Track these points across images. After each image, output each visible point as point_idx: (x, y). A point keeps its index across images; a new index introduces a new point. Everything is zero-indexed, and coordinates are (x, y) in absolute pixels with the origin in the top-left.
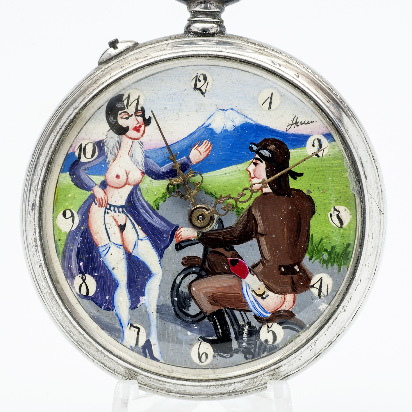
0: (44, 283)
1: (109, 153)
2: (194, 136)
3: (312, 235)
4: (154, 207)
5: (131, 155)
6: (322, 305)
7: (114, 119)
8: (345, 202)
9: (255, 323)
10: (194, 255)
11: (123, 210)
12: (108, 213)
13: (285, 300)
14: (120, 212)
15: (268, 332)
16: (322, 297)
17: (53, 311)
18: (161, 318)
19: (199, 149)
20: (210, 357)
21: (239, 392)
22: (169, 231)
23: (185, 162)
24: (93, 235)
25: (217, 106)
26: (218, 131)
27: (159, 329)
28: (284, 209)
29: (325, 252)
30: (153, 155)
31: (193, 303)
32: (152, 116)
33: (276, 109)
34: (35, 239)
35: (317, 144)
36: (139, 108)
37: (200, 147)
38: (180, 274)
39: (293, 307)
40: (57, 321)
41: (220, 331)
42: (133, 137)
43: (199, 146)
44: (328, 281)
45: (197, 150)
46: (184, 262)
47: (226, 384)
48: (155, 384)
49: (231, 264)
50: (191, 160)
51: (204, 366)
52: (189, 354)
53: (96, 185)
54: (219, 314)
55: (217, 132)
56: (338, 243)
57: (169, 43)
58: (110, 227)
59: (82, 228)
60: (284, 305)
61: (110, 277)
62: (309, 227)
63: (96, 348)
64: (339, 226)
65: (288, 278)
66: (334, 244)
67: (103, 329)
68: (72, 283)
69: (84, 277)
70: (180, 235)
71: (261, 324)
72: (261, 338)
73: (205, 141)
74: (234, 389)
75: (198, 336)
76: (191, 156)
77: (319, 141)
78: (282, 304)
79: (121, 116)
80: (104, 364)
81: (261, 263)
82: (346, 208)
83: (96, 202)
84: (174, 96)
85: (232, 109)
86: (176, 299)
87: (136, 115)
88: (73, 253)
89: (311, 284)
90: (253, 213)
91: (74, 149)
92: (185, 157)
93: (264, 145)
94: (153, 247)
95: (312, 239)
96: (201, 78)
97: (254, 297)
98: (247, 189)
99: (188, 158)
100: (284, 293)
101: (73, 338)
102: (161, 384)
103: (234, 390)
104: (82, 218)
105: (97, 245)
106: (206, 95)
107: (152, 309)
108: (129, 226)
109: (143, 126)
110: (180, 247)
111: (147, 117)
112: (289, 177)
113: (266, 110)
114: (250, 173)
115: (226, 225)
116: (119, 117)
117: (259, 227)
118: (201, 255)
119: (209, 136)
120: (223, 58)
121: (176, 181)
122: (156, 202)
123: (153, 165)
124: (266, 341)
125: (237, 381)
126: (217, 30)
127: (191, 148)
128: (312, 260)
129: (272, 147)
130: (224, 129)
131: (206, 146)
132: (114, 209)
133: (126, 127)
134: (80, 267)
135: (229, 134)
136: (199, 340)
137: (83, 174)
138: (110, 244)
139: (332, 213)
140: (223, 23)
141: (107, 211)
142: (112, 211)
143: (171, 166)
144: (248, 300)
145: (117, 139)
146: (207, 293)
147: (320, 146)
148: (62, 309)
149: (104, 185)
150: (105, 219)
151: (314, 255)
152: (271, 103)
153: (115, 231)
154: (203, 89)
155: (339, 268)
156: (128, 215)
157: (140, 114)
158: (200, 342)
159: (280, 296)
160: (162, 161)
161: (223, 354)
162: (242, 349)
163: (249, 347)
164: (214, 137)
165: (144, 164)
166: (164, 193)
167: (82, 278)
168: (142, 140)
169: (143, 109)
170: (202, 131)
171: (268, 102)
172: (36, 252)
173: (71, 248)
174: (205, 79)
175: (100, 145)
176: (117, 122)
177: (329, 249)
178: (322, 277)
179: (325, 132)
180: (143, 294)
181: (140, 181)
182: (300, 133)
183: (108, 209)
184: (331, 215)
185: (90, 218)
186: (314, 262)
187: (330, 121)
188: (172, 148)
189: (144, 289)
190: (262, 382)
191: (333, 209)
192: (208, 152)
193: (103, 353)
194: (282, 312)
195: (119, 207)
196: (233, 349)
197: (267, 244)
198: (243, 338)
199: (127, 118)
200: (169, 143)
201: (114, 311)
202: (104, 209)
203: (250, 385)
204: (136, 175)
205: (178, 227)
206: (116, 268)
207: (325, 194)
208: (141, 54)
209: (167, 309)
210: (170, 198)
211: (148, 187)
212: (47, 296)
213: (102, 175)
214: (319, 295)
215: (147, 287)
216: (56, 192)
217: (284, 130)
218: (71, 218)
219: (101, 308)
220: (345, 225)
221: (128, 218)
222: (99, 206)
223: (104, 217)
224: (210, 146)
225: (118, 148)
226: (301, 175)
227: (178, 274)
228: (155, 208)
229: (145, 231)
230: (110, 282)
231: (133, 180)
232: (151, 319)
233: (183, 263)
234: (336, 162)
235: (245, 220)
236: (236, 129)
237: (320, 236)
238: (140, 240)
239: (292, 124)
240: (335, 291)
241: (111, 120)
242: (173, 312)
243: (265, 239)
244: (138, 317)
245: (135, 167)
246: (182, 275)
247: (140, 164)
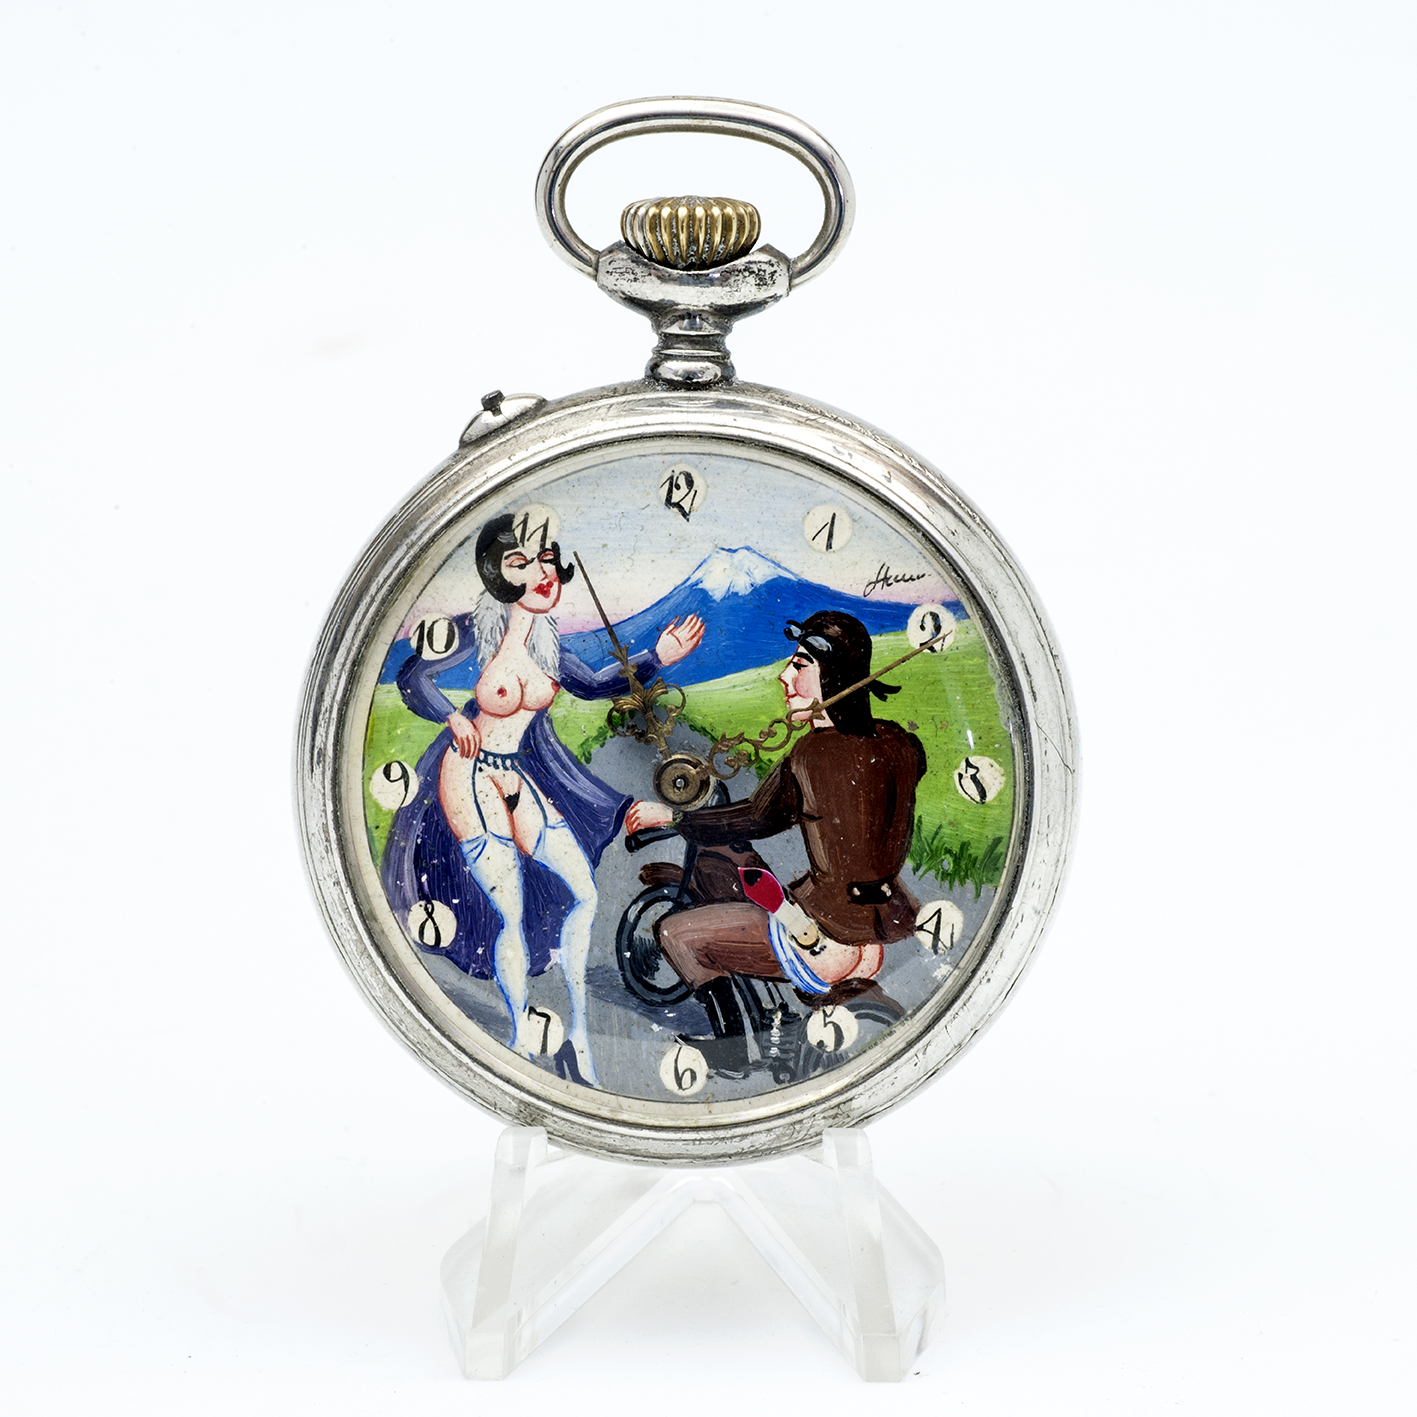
0: (344, 920)
1: (483, 640)
2: (667, 606)
3: (920, 821)
4: (579, 757)
5: (531, 645)
6: (940, 967)
7: (493, 566)
8: (991, 747)
9: (796, 1006)
10: (667, 860)
11: (512, 763)
12: (481, 770)
13: (860, 956)
14: (506, 769)
15: (825, 1025)
16: (940, 951)
17: (363, 977)
18: (595, 994)
19: (676, 633)
20: (701, 1079)
21: (762, 1151)
22: (613, 809)
23: (645, 662)
24: (448, 816)
25: (716, 543)
26: (718, 595)
27: (590, 1018)
28: (860, 763)
29: (948, 856)
30: (580, 645)
31: (663, 963)
32: (575, 563)
33: (842, 549)
34: (325, 826)
35: (929, 624)
36: (548, 545)
37: (679, 630)
38: (635, 902)
39: (878, 972)
40: (371, 999)
41: (723, 1023)
42: (534, 607)
43: (676, 627)
44: (954, 919)
45: (673, 635)
46: (644, 875)
47: (735, 1137)
48: (583, 1136)
49: (745, 881)
50: (660, 656)
51: (688, 1097)
52: (656, 1071)
53: (455, 709)
54: (721, 987)
55: (715, 598)
56: (975, 836)
57: (611, 406)
58: (486, 799)
59: (426, 802)
60: (860, 967)
61: (486, 907)
62: (913, 801)
63: (457, 1059)
64: (978, 799)
65: (866, 911)
66: (966, 837)
67: (470, 1017)
68: (405, 920)
69: (429, 906)
70: (637, 818)
71: (810, 1009)
72: (809, 1039)
73: (689, 617)
74: (753, 1146)
75: (674, 1033)
76: (659, 649)
77: (935, 617)
78: (854, 964)
79: (508, 562)
80: (472, 1092)
81: (809, 879)
82: (992, 761)
83: (457, 746)
84: (623, 521)
85: (748, 548)
86: (628, 954)
87: (542, 561)
88: (406, 855)
89: (918, 923)
90: (793, 771)
91: (407, 633)
92: (646, 651)
93: (814, 626)
94: (578, 841)
95: (919, 828)
96: (682, 481)
97: (794, 950)
98: (779, 722)
99: (653, 652)
100: (859, 942)
101: (406, 1037)
102: (596, 1136)
103: (752, 1149)
104: (426, 779)
105: (457, 839)
106: (691, 517)
107: (577, 976)
108: (526, 797)
109: (556, 584)
110: (635, 842)
111: (565, 565)
112: (871, 693)
113: (820, 551)
114: (787, 685)
115: (734, 798)
116: (504, 563)
117: (805, 802)
118: (680, 861)
119: (698, 605)
120: (727, 439)
121: (628, 702)
122: (584, 746)
123: (578, 667)
124: (821, 1044)
125: (758, 1130)
126: (716, 376)
127: (658, 630)
128: (920, 872)
129: (835, 630)
130: (731, 590)
131: (692, 628)
132: (495, 762)
133: (518, 585)
134: (420, 885)
135: (741, 601)
136: (676, 1041)
137: (427, 687)
138: (485, 837)
139: (963, 772)
140: (729, 358)
141: (479, 765)
142: (489, 765)
143: (617, 669)
144: (782, 957)
145: (499, 612)
146: (693, 941)
147: (938, 628)
148: (382, 976)
149: (472, 709)
150: (474, 783)
151: (924, 861)
152: (831, 536)
153: (495, 807)
154: (686, 505)
155: (977, 889)
156: (524, 773)
157: (550, 557)
158: (679, 1046)
159: (850, 948)
160: (597, 659)
161: (727, 1072)
162: (770, 1061)
163: (784, 1056)
164: (710, 608)
165: (560, 666)
166: (601, 728)
167: (426, 909)
168: (553, 613)
169: (555, 547)
170: (683, 595)
171: (825, 533)
172: (327, 852)
173: (402, 844)
174: (690, 483)
175: (463, 625)
176: (500, 575)
177: (956, 849)
178: (939, 911)
179: (949, 599)
180: (556, 944)
181: (548, 701)
182: (894, 599)
183: (481, 762)
184: (961, 776)
185: (442, 779)
186: (922, 875)
187: (959, 575)
188: (618, 632)
189: (559, 933)
190: (812, 1131)
191: (964, 764)
192: (695, 639)
193: (472, 1070)
194: (855, 983)
195: (504, 757)
196: (751, 1062)
197: (823, 837)
198: (772, 1039)
199: (522, 567)
200: (612, 620)
201: (495, 979)
202: (473, 761)
203: (787, 1138)
204: (541, 688)
205: (630, 800)
206: (498, 888)
207: (948, 730)
208: (552, 428)
209: (608, 975)
210: (614, 739)
211: (565, 713)
212: (352, 947)
213: (469, 689)
214: (935, 947)
215: (566, 930)
216: (370, 725)
217: (860, 594)
218: (402, 781)
219: (467, 972)
220: (990, 797)
221: (523, 781)
222: (462, 755)
223: (473, 778)
224: (700, 628)
225: (503, 630)
226: (896, 690)
227: (631, 901)
228: (583, 761)
229: (561, 809)
230: (485, 917)
231: (534, 699)
232: (573, 996)
233: (641, 878)
234: (971, 662)
235: (775, 785)
236: (756, 591)
237: (938, 822)
238: (550, 827)
239: (878, 582)
240: (969, 936)
241: (488, 570)
242: (621, 981)
243: (820, 827)
244: (547, 993)
245: (538, 670)
246: (641, 904)
247: (550, 666)
